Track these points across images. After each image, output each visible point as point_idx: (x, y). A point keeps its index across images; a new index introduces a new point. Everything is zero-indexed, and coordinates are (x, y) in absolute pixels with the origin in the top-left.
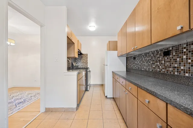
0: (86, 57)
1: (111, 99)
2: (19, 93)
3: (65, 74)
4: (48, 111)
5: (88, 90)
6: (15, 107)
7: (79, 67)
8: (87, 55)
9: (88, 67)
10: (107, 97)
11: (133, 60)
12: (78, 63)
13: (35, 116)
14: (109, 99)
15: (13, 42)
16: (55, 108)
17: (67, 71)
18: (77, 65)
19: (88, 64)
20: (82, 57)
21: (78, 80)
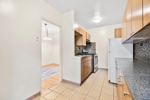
0: (94, 45)
1: (114, 84)
2: (54, 67)
3: (73, 58)
4: (64, 81)
5: (95, 72)
6: (50, 75)
7: (89, 53)
8: (95, 43)
9: (96, 53)
10: (109, 81)
11: (140, 47)
12: (88, 50)
13: (57, 82)
14: (111, 84)
15: (51, 38)
16: (67, 81)
17: (74, 56)
18: (87, 52)
19: (96, 51)
20: (91, 45)
21: (82, 63)
